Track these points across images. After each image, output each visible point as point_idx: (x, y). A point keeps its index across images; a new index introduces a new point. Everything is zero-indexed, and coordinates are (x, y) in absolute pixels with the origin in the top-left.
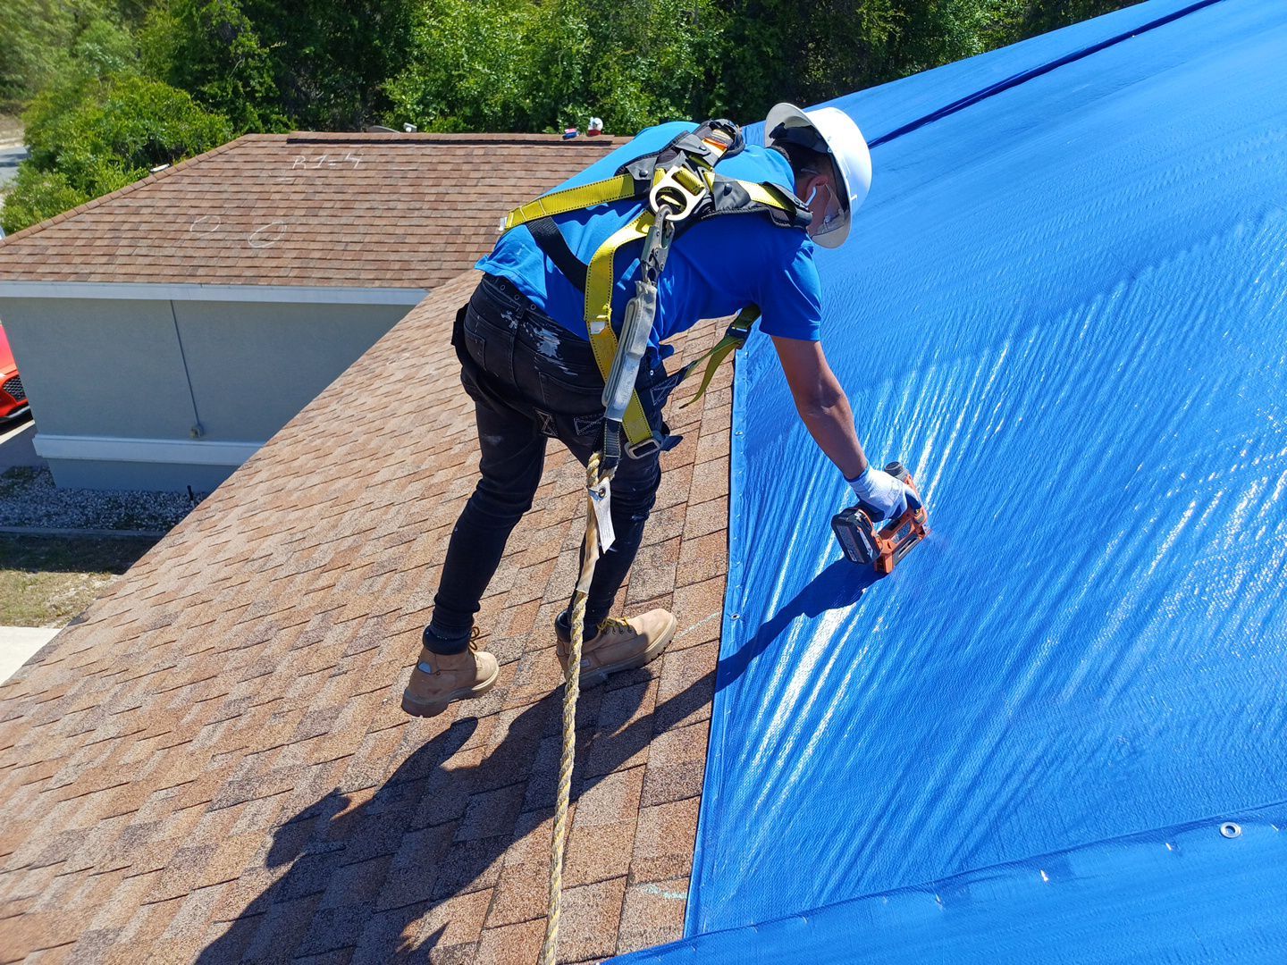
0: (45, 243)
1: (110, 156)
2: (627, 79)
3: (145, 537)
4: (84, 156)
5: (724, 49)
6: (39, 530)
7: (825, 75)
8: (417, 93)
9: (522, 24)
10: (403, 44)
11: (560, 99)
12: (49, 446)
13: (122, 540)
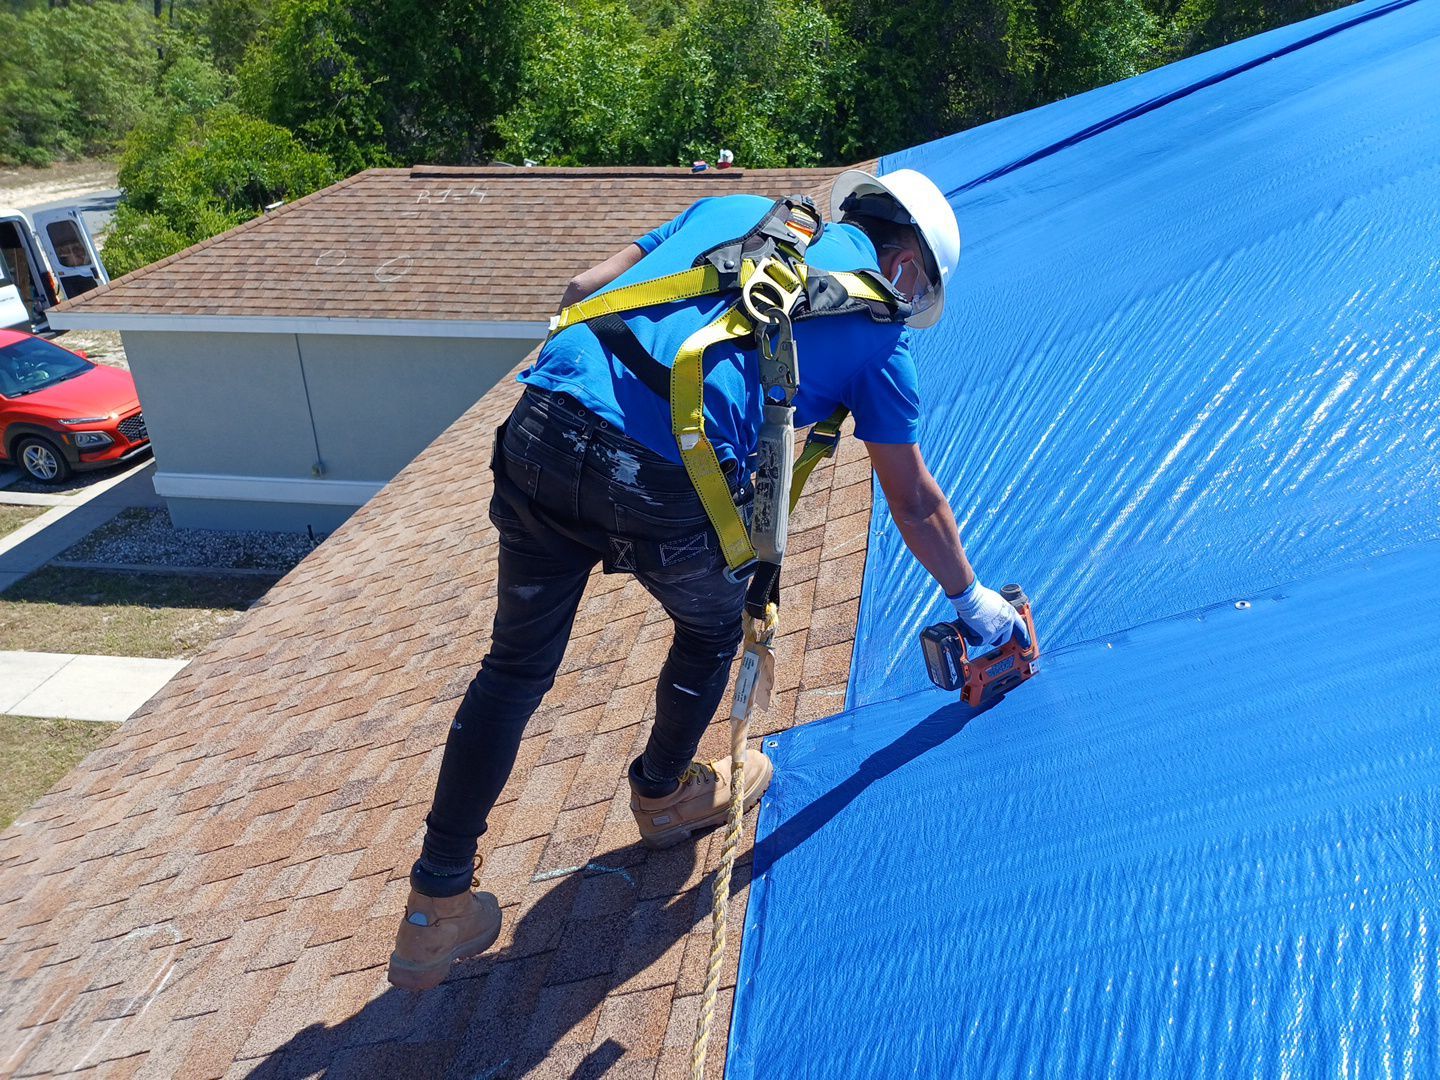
0: (173, 277)
1: (210, 197)
2: (753, 114)
3: (266, 576)
4: (184, 199)
5: (857, 81)
6: (160, 569)
7: (967, 109)
8: (529, 130)
9: (639, 56)
10: (512, 80)
11: (681, 135)
12: (169, 484)
13: (242, 579)
